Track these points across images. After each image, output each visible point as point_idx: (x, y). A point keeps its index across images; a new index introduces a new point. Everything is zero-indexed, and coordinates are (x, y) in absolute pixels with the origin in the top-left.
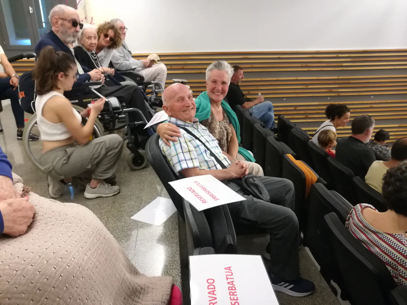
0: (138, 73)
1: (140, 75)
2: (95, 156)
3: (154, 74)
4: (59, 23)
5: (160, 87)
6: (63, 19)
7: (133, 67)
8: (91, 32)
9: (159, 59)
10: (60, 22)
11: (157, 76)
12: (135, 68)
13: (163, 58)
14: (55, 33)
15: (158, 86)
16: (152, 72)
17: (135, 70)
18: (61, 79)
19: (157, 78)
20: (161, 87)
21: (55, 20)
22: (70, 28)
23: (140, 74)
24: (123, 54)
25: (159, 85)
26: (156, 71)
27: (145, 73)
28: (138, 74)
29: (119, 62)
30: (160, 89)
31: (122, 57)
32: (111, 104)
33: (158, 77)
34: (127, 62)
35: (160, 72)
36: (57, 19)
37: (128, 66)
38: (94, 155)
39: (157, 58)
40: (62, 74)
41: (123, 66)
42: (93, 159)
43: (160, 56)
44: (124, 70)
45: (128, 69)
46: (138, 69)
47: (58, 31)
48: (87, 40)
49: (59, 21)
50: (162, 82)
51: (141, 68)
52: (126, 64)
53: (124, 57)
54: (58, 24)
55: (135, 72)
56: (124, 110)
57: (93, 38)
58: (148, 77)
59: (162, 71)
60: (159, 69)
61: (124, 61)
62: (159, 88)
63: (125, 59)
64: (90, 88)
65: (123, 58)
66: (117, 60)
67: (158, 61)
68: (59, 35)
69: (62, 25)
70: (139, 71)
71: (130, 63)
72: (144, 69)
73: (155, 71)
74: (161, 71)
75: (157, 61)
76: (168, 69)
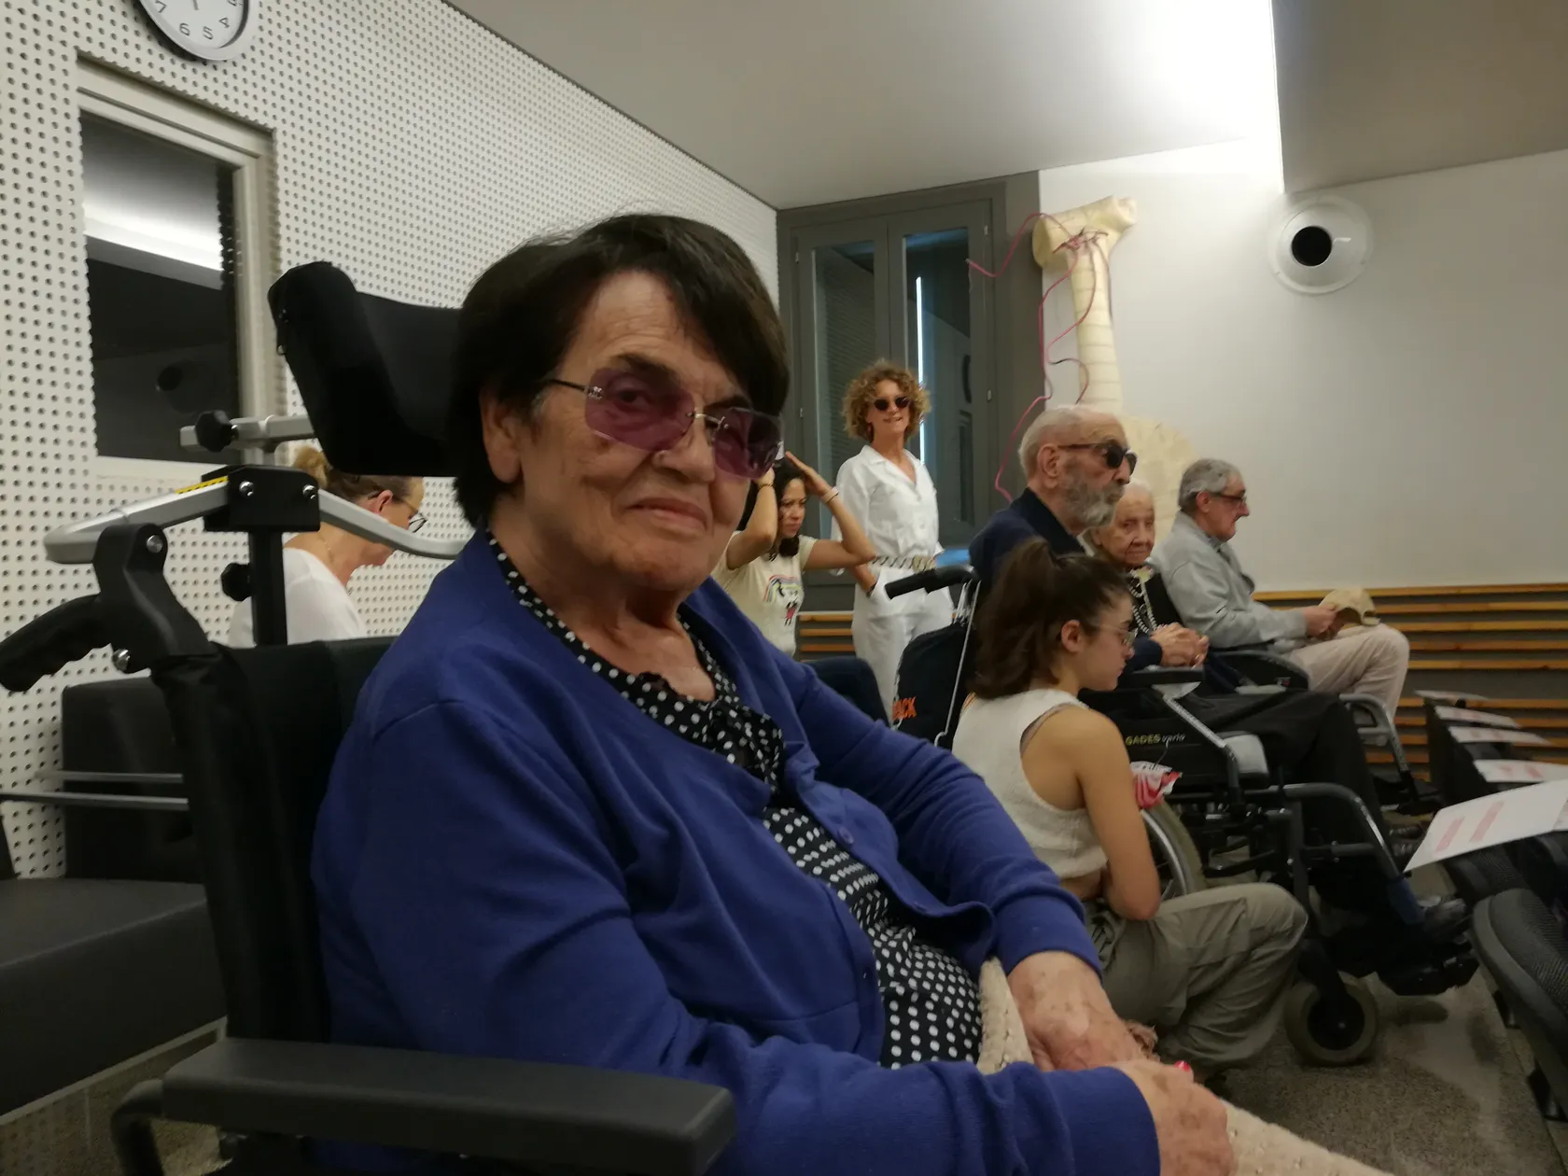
0: (1284, 657)
1: (1288, 667)
2: (1208, 959)
3: (1353, 664)
4: (1059, 463)
5: (1374, 719)
6: (1074, 447)
7: (1265, 637)
8: (1138, 503)
9: (1371, 607)
10: (1063, 458)
11: (1366, 671)
12: (1272, 641)
13: (1390, 606)
14: (1043, 497)
15: (1367, 711)
16: (1343, 657)
17: (1270, 646)
18: (1071, 645)
19: (1363, 680)
20: (1378, 720)
21: (1048, 452)
22: (1098, 474)
23: (1289, 664)
24: (1227, 588)
25: (1368, 707)
26: (1361, 649)
27: (1310, 659)
28: (1284, 662)
29: (1212, 614)
30: (1375, 725)
31: (1224, 597)
32: (1235, 760)
33: (1370, 677)
34: (1239, 614)
35: (1377, 655)
36: (1053, 451)
37: (1246, 631)
38: (1203, 951)
39: (1364, 606)
40: (1074, 627)
41: (1226, 631)
42: (1198, 968)
43: (1377, 600)
44: (1228, 645)
45: (1243, 642)
46: (1281, 643)
47: (1052, 492)
48: (1119, 532)
49: (1058, 458)
50: (1385, 699)
51: (1291, 643)
52: (1238, 625)
53: (1228, 597)
54: (1055, 465)
55: (1271, 654)
56: (1286, 787)
57: (1142, 525)
58: (1326, 676)
59: (1388, 650)
60: (1375, 646)
61: (1231, 614)
62: (1371, 723)
63: (1234, 606)
64: (1157, 692)
65: (1224, 603)
66: (1203, 608)
67: (1369, 614)
68: (1055, 505)
69: (1070, 467)
70: (1289, 651)
71: (1254, 620)
72: (1303, 646)
73: (1357, 653)
74: (1385, 653)
75: (1362, 614)
76: (1414, 654)
